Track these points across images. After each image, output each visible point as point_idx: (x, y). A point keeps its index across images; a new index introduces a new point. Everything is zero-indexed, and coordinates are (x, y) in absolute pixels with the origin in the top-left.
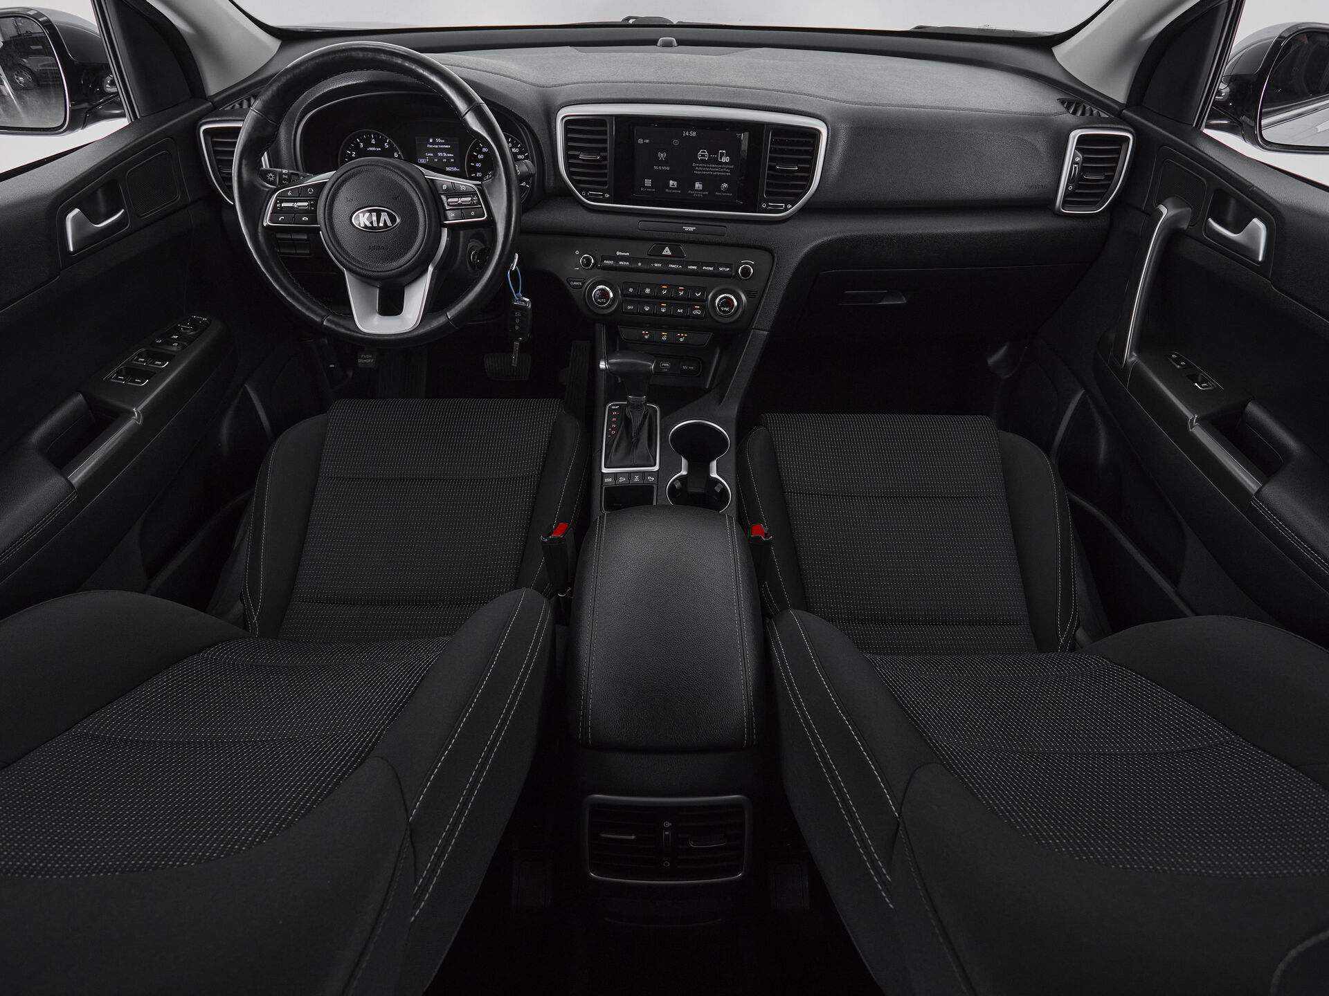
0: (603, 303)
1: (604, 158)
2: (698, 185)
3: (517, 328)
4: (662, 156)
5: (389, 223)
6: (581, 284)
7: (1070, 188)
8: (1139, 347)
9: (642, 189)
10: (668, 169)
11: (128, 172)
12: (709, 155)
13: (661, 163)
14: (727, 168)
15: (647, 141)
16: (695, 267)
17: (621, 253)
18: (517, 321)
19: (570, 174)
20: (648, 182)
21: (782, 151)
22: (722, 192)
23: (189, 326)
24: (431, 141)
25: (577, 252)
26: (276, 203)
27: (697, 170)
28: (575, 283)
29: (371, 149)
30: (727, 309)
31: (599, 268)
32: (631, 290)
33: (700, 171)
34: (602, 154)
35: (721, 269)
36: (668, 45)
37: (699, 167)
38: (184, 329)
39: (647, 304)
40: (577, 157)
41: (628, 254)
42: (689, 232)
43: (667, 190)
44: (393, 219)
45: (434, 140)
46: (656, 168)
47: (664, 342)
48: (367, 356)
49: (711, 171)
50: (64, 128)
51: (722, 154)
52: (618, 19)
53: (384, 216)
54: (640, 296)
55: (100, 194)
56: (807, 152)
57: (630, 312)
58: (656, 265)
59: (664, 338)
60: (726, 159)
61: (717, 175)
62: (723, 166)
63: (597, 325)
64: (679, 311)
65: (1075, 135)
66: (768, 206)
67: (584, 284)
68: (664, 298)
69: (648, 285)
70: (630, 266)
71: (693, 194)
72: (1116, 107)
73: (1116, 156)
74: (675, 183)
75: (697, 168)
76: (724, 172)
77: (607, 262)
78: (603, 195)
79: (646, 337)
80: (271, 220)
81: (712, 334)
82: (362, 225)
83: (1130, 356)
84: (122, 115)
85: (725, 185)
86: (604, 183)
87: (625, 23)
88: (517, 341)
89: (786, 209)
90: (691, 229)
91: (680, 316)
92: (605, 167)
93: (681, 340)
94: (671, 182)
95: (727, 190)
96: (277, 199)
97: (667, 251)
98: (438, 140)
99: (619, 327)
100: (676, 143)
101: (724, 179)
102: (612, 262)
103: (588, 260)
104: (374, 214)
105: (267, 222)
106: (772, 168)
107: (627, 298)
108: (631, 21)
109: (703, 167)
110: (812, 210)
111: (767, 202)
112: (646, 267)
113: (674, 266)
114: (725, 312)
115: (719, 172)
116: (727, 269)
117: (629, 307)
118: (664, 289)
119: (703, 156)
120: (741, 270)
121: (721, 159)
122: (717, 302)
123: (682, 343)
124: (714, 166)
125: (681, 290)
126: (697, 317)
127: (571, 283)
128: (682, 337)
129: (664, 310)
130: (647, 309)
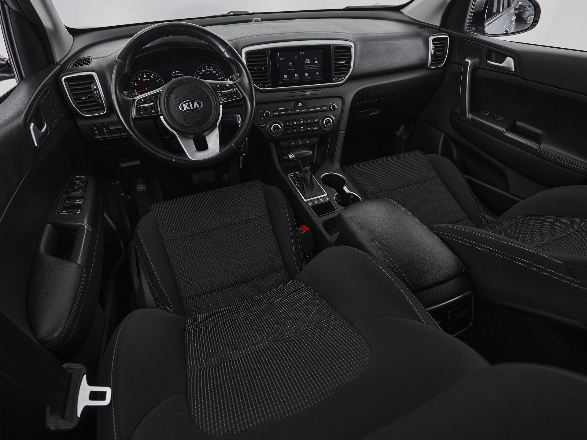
0: (277, 132)
1: (266, 68)
2: (307, 75)
3: (242, 149)
4: (291, 64)
5: (198, 107)
7: (432, 58)
8: (471, 111)
9: (283, 80)
10: (294, 69)
11: (41, 103)
12: (310, 61)
13: (291, 67)
15: (284, 58)
16: (313, 109)
17: (281, 109)
18: (242, 146)
20: (286, 76)
21: (340, 56)
23: (80, 181)
24: (174, 72)
25: (261, 111)
26: (137, 106)
28: (263, 125)
29: (144, 80)
30: (329, 124)
31: (272, 117)
32: (288, 124)
34: (265, 66)
35: (323, 108)
36: (257, 21)
37: (306, 67)
38: (78, 183)
39: (295, 128)
40: (253, 69)
41: (284, 108)
42: (307, 95)
43: (294, 79)
44: (200, 105)
45: (175, 72)
46: (288, 69)
47: (300, 145)
48: (141, 186)
49: (311, 68)
51: (315, 60)
52: (225, 13)
53: (196, 104)
54: (292, 126)
56: (347, 55)
57: (288, 134)
58: (297, 111)
59: (300, 143)
60: (317, 62)
61: (314, 69)
62: (316, 65)
63: (270, 143)
64: (309, 129)
65: (431, 39)
66: (336, 79)
67: (266, 125)
68: (302, 125)
69: (295, 120)
70: (286, 113)
71: (305, 79)
72: (438, 28)
73: (444, 45)
74: (297, 75)
75: (305, 67)
76: (317, 67)
77: (275, 113)
78: (267, 85)
79: (293, 144)
80: (136, 114)
81: (319, 137)
82: (185, 109)
83: (468, 115)
85: (317, 73)
86: (267, 79)
87: (229, 14)
88: (242, 155)
89: (342, 80)
90: (308, 93)
91: (309, 131)
92: (267, 72)
93: (308, 142)
94: (295, 75)
95: (318, 75)
96: (137, 104)
97: (300, 104)
98: (177, 72)
99: (280, 142)
100: (296, 57)
101: (317, 71)
102: (278, 113)
103: (267, 114)
104: (190, 103)
105: (134, 115)
106: (336, 63)
107: (286, 128)
108: (232, 14)
109: (308, 67)
110: (353, 78)
111: (335, 78)
112: (293, 113)
113: (304, 110)
114: (328, 126)
115: (314, 68)
116: (326, 108)
117: (288, 132)
118: (302, 121)
119: (308, 62)
120: (332, 107)
121: (315, 62)
122: (324, 122)
123: (308, 143)
124: (312, 65)
125: (309, 120)
126: (316, 130)
127: (261, 125)
128: (308, 141)
129: (302, 130)
130: (295, 131)
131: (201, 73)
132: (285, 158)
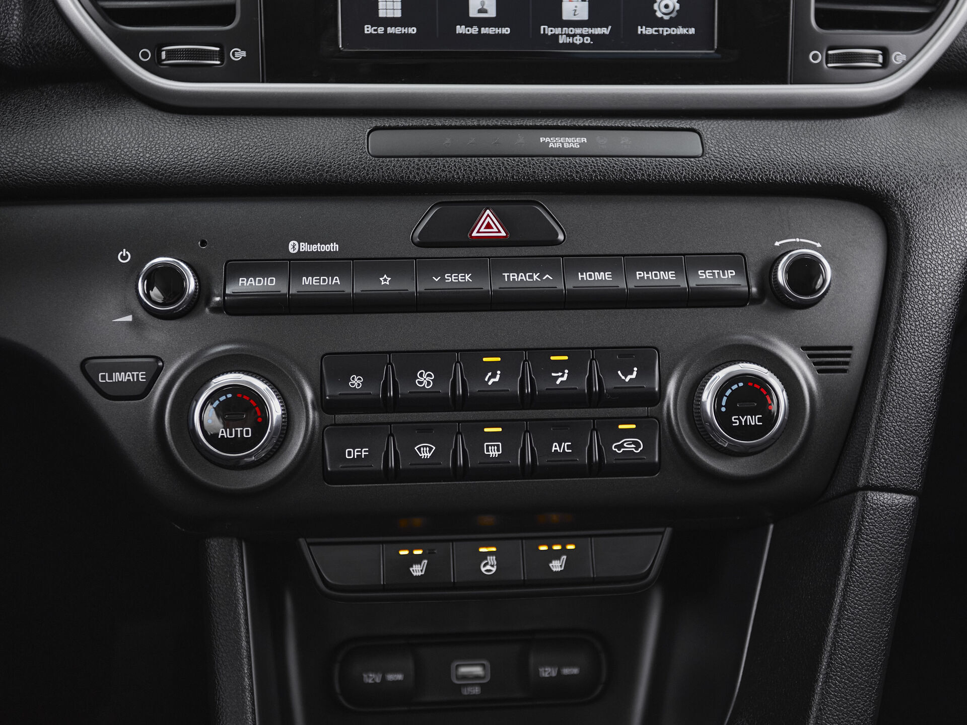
2: (576, 8)
6: (141, 376)
9: (368, 26)
16: (606, 277)
17: (305, 247)
20: (390, 7)
22: (661, 23)
25: (124, 256)
28: (119, 377)
30: (753, 420)
31: (217, 309)
35: (705, 276)
39: (425, 432)
41: (334, 247)
43: (460, 29)
57: (354, 473)
58: (452, 278)
63: (215, 546)
64: (555, 447)
66: (828, 59)
67: (154, 375)
68: (493, 403)
70: (348, 290)
71: (556, 37)
78: (222, 55)
79: (417, 570)
81: (668, 531)
91: (566, 468)
93: (557, 566)
99: (302, 542)
102: (270, 283)
107: (341, 418)
111: (823, 46)
112: (412, 289)
114: (747, 432)
116: (730, 273)
117: (352, 453)
118: (493, 367)
120: (790, 271)
122: (707, 397)
123: (558, 579)
125: (559, 367)
126: (631, 465)
127: (102, 378)
128: (557, 555)
129: (494, 453)
130: (426, 454)
132: (372, 678)
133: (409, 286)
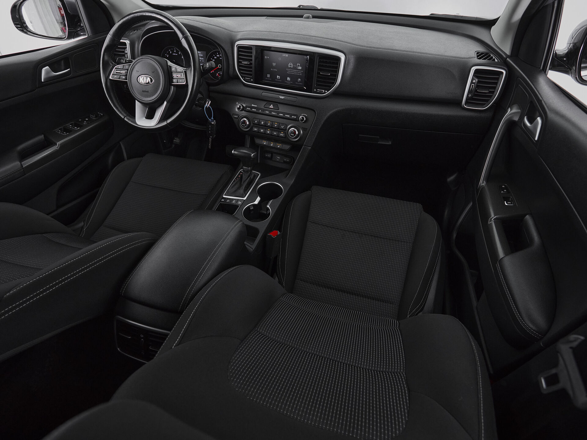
0: (244, 126)
1: (251, 64)
2: (288, 79)
3: (210, 132)
4: (274, 64)
6: (237, 117)
7: (470, 95)
8: (488, 179)
9: (266, 78)
10: (276, 70)
11: (74, 55)
12: (293, 66)
13: (274, 67)
14: (301, 72)
15: (268, 57)
16: (282, 115)
17: (253, 105)
18: (210, 129)
19: (239, 69)
20: (268, 76)
21: (323, 66)
22: (298, 82)
23: (94, 116)
25: (237, 103)
26: (114, 71)
27: (288, 72)
28: (235, 116)
29: (174, 54)
30: (293, 135)
31: (245, 111)
32: (256, 122)
33: (289, 72)
34: (251, 62)
35: (293, 117)
36: (308, 18)
37: (289, 70)
38: (92, 116)
39: (262, 128)
40: (241, 63)
41: (256, 106)
42: (281, 99)
43: (276, 80)
44: (151, 81)
46: (272, 69)
47: (271, 147)
48: (177, 139)
49: (294, 73)
50: (65, 39)
51: (298, 66)
52: (296, 6)
53: (149, 79)
54: (259, 125)
55: (62, 62)
56: (333, 67)
57: (256, 132)
58: (266, 112)
59: (272, 145)
60: (300, 68)
61: (296, 75)
62: (299, 71)
63: (246, 136)
64: (275, 133)
65: (474, 69)
68: (269, 127)
69: (263, 120)
70: (257, 111)
71: (286, 82)
73: (497, 81)
74: (279, 77)
75: (288, 71)
76: (299, 73)
77: (247, 108)
78: (250, 80)
79: (265, 143)
80: (112, 77)
83: (482, 182)
84: (85, 35)
85: (300, 79)
86: (251, 75)
87: (298, 8)
88: (210, 138)
89: (325, 93)
90: (282, 97)
91: (275, 135)
92: (251, 68)
93: (278, 146)
94: (278, 76)
95: (300, 82)
97: (271, 106)
99: (253, 137)
100: (280, 59)
101: (300, 77)
102: (250, 109)
103: (240, 107)
104: (145, 78)
105: (110, 78)
106: (319, 73)
107: (255, 125)
108: (301, 7)
109: (291, 71)
110: (336, 94)
111: (316, 89)
113: (274, 113)
115: (296, 73)
116: (296, 117)
117: (255, 129)
118: (269, 123)
119: (291, 66)
120: (301, 118)
121: (298, 68)
122: (289, 131)
123: (278, 148)
124: (295, 70)
125: (276, 124)
126: (281, 137)
128: (279, 145)
129: (268, 132)
130: (262, 131)
131: (215, 58)
132: (266, 155)
133: (262, 112)
